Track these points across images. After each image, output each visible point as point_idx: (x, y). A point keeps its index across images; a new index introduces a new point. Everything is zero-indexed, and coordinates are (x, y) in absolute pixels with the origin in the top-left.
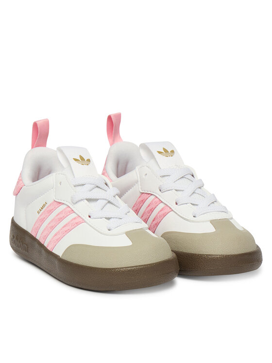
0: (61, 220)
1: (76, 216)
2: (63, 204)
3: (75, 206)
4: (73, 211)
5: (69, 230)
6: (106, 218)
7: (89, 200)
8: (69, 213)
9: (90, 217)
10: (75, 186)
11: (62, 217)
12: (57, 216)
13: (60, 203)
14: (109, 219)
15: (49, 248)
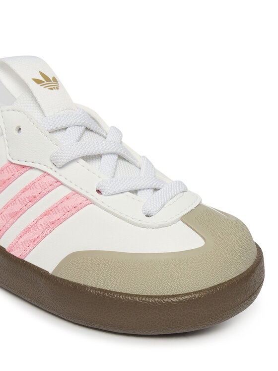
0: (33, 200)
1: (69, 191)
2: (32, 168)
3: (62, 171)
4: (58, 181)
5: (60, 221)
6: (130, 191)
7: (88, 158)
8: (51, 188)
9: (98, 191)
10: (52, 132)
11: (36, 194)
12: (23, 191)
13: (24, 167)
14: (135, 192)
15: (16, 253)
